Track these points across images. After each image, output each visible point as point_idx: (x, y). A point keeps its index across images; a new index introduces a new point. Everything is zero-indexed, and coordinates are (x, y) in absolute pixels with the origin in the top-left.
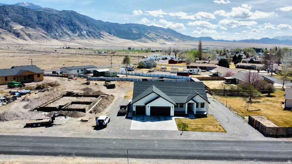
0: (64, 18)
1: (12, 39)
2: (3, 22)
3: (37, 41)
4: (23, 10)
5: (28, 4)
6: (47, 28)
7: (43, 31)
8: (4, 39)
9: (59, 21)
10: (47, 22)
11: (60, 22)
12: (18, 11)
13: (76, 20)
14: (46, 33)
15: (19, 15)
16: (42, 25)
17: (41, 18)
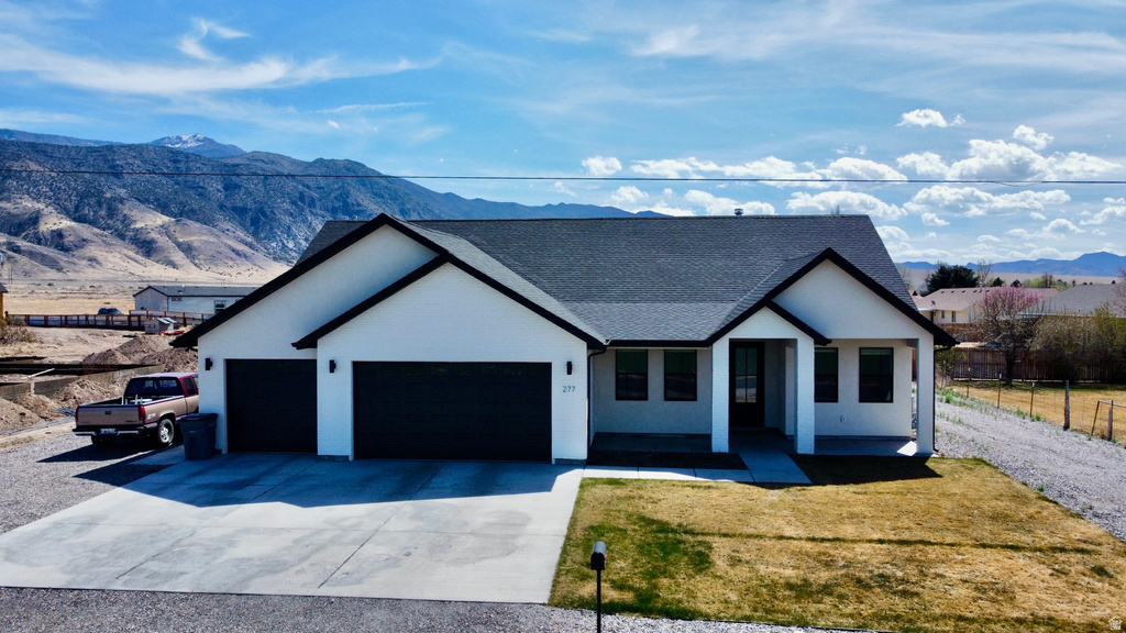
0: (320, 188)
1: (126, 264)
2: (100, 204)
3: (214, 268)
4: (176, 161)
5: (198, 140)
6: (255, 222)
7: (241, 234)
8: (98, 263)
9: (302, 197)
10: (255, 203)
11: (304, 203)
12: (155, 165)
13: (361, 192)
14: (250, 240)
15: (158, 178)
16: (239, 212)
17: (237, 187)
